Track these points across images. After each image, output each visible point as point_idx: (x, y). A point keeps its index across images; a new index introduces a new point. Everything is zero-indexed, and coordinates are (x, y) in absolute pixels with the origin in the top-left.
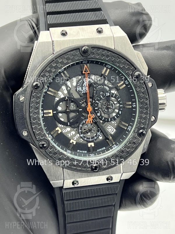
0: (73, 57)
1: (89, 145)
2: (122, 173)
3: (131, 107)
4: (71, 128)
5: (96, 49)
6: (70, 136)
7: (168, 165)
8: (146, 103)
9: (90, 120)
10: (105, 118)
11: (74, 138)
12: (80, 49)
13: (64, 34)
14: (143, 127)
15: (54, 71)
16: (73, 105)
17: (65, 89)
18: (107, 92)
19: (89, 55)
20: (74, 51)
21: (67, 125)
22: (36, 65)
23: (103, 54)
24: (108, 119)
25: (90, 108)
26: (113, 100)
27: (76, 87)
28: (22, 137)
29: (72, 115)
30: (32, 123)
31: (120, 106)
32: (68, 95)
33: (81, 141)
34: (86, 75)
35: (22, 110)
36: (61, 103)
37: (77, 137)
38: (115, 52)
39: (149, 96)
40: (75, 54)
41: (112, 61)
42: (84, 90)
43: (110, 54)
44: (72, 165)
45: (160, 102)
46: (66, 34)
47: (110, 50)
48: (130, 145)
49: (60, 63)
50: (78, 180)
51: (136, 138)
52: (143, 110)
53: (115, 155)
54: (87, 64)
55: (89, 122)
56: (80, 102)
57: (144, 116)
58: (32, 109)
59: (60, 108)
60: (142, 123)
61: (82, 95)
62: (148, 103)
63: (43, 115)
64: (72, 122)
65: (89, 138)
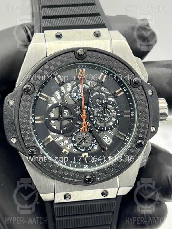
1: (83, 155)
2: (118, 187)
3: (129, 116)
4: (65, 137)
5: (92, 52)
6: (62, 145)
7: (168, 180)
8: (145, 111)
9: (84, 128)
10: (101, 127)
11: (67, 147)
12: (75, 51)
13: (59, 37)
14: (141, 138)
15: (46, 73)
16: (67, 112)
17: (59, 94)
18: (104, 99)
19: (84, 58)
20: (69, 53)
21: (60, 134)
22: (28, 68)
24: (104, 128)
25: (84, 116)
26: (110, 108)
27: (71, 93)
28: (11, 144)
29: (66, 122)
30: (21, 128)
31: (118, 114)
32: (61, 101)
33: (75, 151)
34: (81, 80)
35: (11, 115)
36: (54, 110)
37: (70, 147)
38: (112, 56)
39: (149, 103)
40: (69, 57)
41: (110, 65)
42: (79, 96)
43: (107, 57)
44: (63, 175)
45: (161, 111)
46: (61, 37)
47: (107, 53)
48: (127, 156)
49: (54, 65)
50: (70, 193)
51: (134, 148)
52: (142, 119)
53: (110, 167)
54: (82, 69)
55: (84, 131)
56: (75, 110)
57: (143, 125)
58: (22, 114)
59: (52, 115)
60: (141, 133)
61: (77, 101)
62: (148, 111)
63: (34, 121)
64: (65, 130)
65: (84, 148)
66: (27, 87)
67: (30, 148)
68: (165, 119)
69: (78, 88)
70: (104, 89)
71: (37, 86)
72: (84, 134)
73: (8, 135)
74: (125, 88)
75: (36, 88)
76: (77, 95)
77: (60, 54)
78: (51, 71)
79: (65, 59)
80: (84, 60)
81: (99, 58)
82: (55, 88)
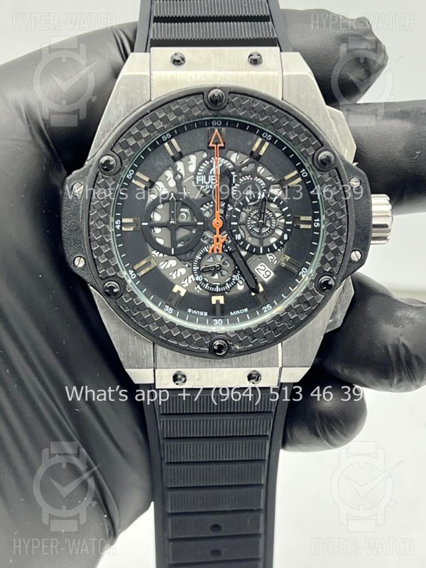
0: (189, 109)
1: (214, 299)
2: (280, 366)
4: (179, 261)
5: (239, 96)
6: (174, 277)
7: (388, 353)
8: (340, 220)
9: (218, 246)
10: (252, 247)
11: (183, 283)
12: (205, 94)
13: (177, 62)
14: (329, 272)
15: (146, 135)
16: (186, 213)
17: (172, 176)
18: (261, 190)
19: (222, 107)
20: (192, 97)
21: (170, 255)
22: (112, 122)
23: (253, 108)
24: (258, 249)
25: (217, 223)
26: (272, 210)
27: (195, 174)
29: (182, 233)
30: (92, 240)
31: (287, 223)
32: (176, 191)
33: (198, 291)
34: (217, 151)
35: (75, 214)
36: (160, 207)
37: (190, 281)
38: (280, 106)
39: (349, 205)
40: (193, 104)
41: (272, 125)
42: (212, 183)
43: (269, 109)
44: (169, 336)
46: (182, 62)
48: (297, 306)
49: (161, 120)
50: (184, 371)
51: (312, 292)
52: (331, 235)
53: (263, 325)
54: (220, 128)
55: (215, 251)
56: (202, 209)
57: (333, 247)
58: (95, 212)
59: (157, 217)
60: (329, 262)
61: (207, 192)
62: (345, 220)
63: (121, 228)
64: (181, 247)
65: (215, 286)
66: (108, 161)
67: (109, 279)
68: (385, 238)
69: (211, 166)
70: (263, 170)
71: (127, 159)
72: (219, 258)
73: (68, 252)
74: (304, 170)
75: (124, 163)
76: (207, 180)
77: (176, 97)
78: (156, 132)
79: (185, 109)
80: (222, 112)
82: (161, 164)
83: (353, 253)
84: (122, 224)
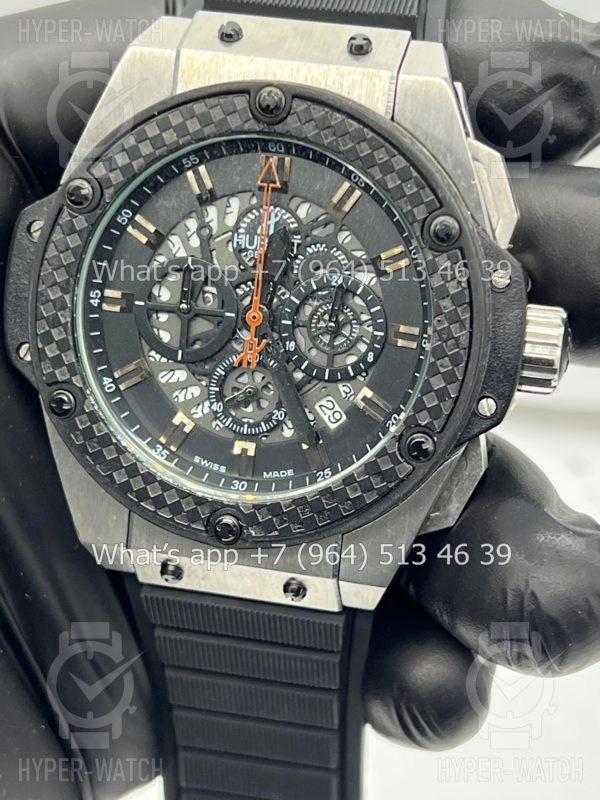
0: (223, 116)
1: (238, 446)
3: (414, 345)
4: (190, 374)
5: (309, 103)
6: (181, 399)
8: (456, 339)
9: (250, 356)
10: (311, 367)
11: (193, 411)
12: (252, 94)
13: (229, 37)
14: (425, 426)
15: (148, 153)
16: (213, 294)
17: (196, 230)
19: (278, 119)
20: (230, 97)
21: (176, 360)
24: (322, 371)
25: (255, 316)
26: (355, 308)
27: (234, 230)
28: (16, 362)
29: (201, 327)
31: (376, 333)
33: (218, 428)
34: (267, 195)
38: (376, 128)
39: (475, 315)
40: (231, 109)
43: (358, 131)
44: (143, 495)
45: (529, 351)
47: (357, 116)
48: (362, 478)
49: (176, 129)
50: (179, 560)
51: (392, 458)
52: (439, 363)
53: (301, 502)
54: (282, 156)
56: (238, 290)
57: (438, 383)
58: (50, 271)
59: (165, 295)
60: (428, 409)
61: (250, 264)
62: (464, 341)
63: (100, 304)
65: (242, 424)
66: (78, 189)
67: (59, 386)
69: (258, 221)
70: (350, 238)
71: (113, 189)
75: (107, 195)
76: (251, 244)
77: (203, 94)
78: (165, 148)
79: (217, 114)
80: (279, 128)
81: (328, 127)
83: (483, 401)
84: (103, 299)
